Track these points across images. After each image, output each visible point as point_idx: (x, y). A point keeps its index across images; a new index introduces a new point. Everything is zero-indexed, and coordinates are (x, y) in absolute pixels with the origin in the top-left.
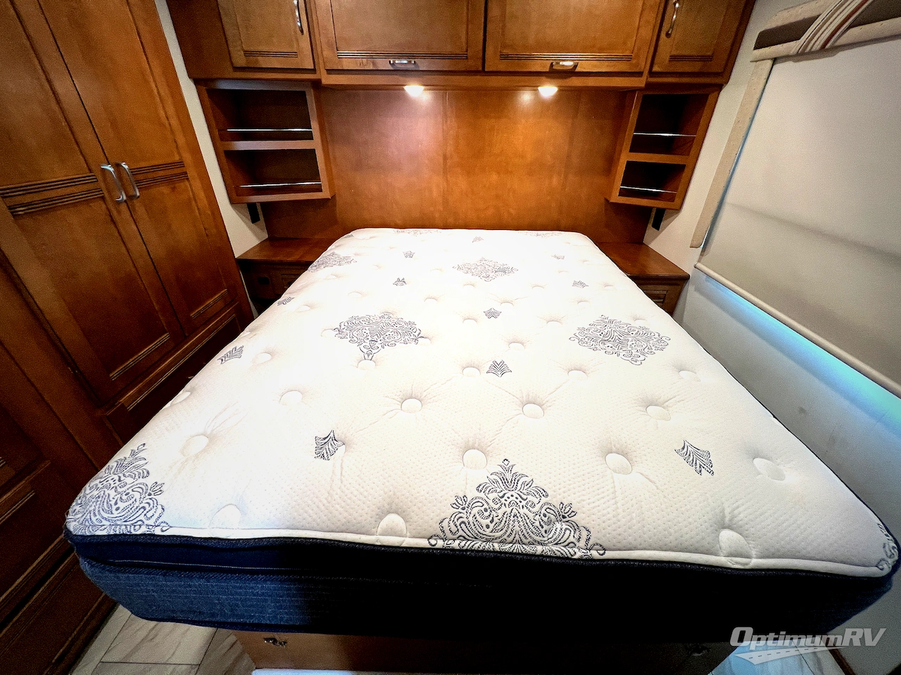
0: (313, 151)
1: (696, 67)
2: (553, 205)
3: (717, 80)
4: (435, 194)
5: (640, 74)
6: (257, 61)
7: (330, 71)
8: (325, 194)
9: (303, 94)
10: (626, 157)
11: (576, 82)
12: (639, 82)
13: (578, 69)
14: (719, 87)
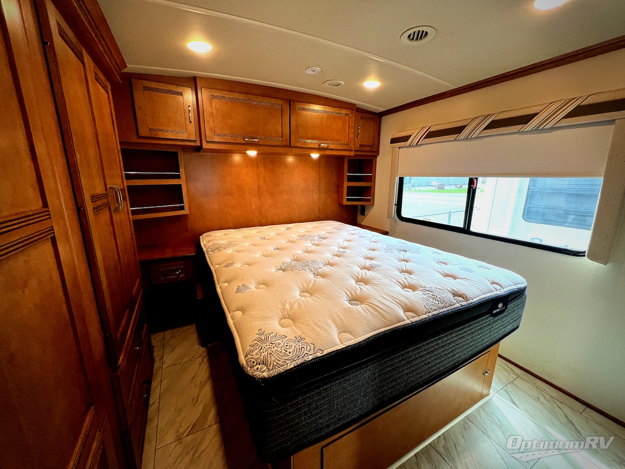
0: (180, 186)
1: (368, 149)
2: (316, 208)
3: (374, 154)
4: (254, 207)
5: (352, 150)
6: (158, 134)
7: (208, 142)
8: (186, 212)
9: (176, 154)
10: (346, 184)
11: (329, 153)
12: (352, 154)
13: (329, 148)
14: (376, 157)
